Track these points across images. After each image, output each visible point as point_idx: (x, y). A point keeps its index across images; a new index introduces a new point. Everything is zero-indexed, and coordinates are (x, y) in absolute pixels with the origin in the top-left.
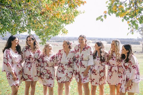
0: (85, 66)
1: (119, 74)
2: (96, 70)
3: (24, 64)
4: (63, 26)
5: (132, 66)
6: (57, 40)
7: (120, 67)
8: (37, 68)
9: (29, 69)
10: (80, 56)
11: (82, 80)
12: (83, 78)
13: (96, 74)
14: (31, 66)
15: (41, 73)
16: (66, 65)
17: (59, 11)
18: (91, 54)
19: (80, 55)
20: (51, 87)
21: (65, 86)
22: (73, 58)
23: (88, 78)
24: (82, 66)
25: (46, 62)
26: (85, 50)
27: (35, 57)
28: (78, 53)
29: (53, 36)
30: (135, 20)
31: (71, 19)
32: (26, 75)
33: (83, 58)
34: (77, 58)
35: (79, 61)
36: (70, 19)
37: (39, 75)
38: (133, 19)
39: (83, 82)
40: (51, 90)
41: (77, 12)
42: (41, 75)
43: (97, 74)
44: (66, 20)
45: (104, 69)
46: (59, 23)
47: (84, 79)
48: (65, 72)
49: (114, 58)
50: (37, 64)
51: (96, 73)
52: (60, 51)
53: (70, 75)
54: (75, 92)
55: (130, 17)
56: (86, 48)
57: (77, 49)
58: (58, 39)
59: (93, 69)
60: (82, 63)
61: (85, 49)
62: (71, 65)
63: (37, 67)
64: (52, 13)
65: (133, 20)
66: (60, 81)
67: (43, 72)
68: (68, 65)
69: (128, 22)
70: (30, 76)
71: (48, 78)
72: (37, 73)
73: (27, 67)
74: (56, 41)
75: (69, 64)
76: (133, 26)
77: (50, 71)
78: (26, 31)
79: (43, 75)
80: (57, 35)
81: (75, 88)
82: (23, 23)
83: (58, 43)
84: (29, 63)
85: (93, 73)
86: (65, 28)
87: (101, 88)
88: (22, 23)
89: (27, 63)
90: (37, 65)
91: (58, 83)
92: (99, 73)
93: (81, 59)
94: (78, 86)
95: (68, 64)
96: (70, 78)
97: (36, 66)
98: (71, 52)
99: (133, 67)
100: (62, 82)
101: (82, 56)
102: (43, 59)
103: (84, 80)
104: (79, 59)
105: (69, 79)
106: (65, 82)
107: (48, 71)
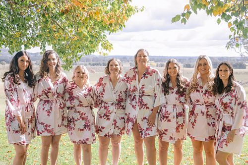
0: (148, 106)
1: (208, 119)
2: (169, 112)
3: (39, 104)
4: (104, 35)
5: (237, 102)
6: (92, 63)
7: (210, 105)
8: (62, 110)
9: (48, 112)
10: (138, 89)
11: (143, 132)
12: (145, 129)
13: (169, 121)
14: (51, 108)
15: (71, 120)
16: (112, 104)
17: (99, 8)
18: (159, 85)
19: (139, 86)
20: (88, 143)
21: (112, 142)
22: (126, 91)
23: (154, 129)
24: (144, 107)
25: (78, 98)
26: (147, 77)
27: (58, 92)
28: (135, 83)
29: (86, 54)
30: (242, 20)
31: (121, 21)
32: (42, 124)
33: (143, 92)
34: (133, 91)
35: (137, 98)
36: (119, 21)
37: (66, 123)
38: (238, 18)
39: (146, 135)
40: (88, 151)
41: (130, 10)
42: (69, 123)
43: (172, 120)
44: (111, 25)
45: (184, 110)
46: (97, 29)
47: (147, 129)
48: (112, 117)
49: (199, 89)
50: (61, 104)
51: (169, 118)
52: (101, 79)
53: (120, 123)
54: (129, 154)
55: (233, 14)
56: (148, 73)
57: (131, 76)
58: (93, 61)
59: (163, 111)
60: (142, 100)
61: (146, 75)
62: (122, 104)
63: (62, 108)
64: (87, 11)
65: (239, 20)
66: (102, 134)
67: (73, 118)
68: (117, 104)
69: (230, 24)
70: (49, 126)
71: (83, 127)
72: (63, 120)
73: (43, 110)
74: (90, 64)
75: (120, 103)
76: (238, 33)
77: (86, 115)
78: (37, 44)
79: (73, 122)
80: (94, 51)
81: (129, 147)
82: (33, 30)
83: (93, 67)
84: (48, 101)
85: (163, 119)
86: (107, 40)
87: (178, 146)
88: (31, 31)
89: (43, 102)
90: (62, 106)
91: (99, 136)
92: (175, 117)
93: (140, 93)
94: (136, 142)
95: (117, 102)
96: (122, 128)
97: (59, 107)
98: (122, 80)
99: (239, 104)
100: (106, 135)
101: (143, 88)
102: (71, 94)
103: (147, 132)
104: (137, 94)
105: (119, 130)
106: (112, 136)
107: (82, 114)
